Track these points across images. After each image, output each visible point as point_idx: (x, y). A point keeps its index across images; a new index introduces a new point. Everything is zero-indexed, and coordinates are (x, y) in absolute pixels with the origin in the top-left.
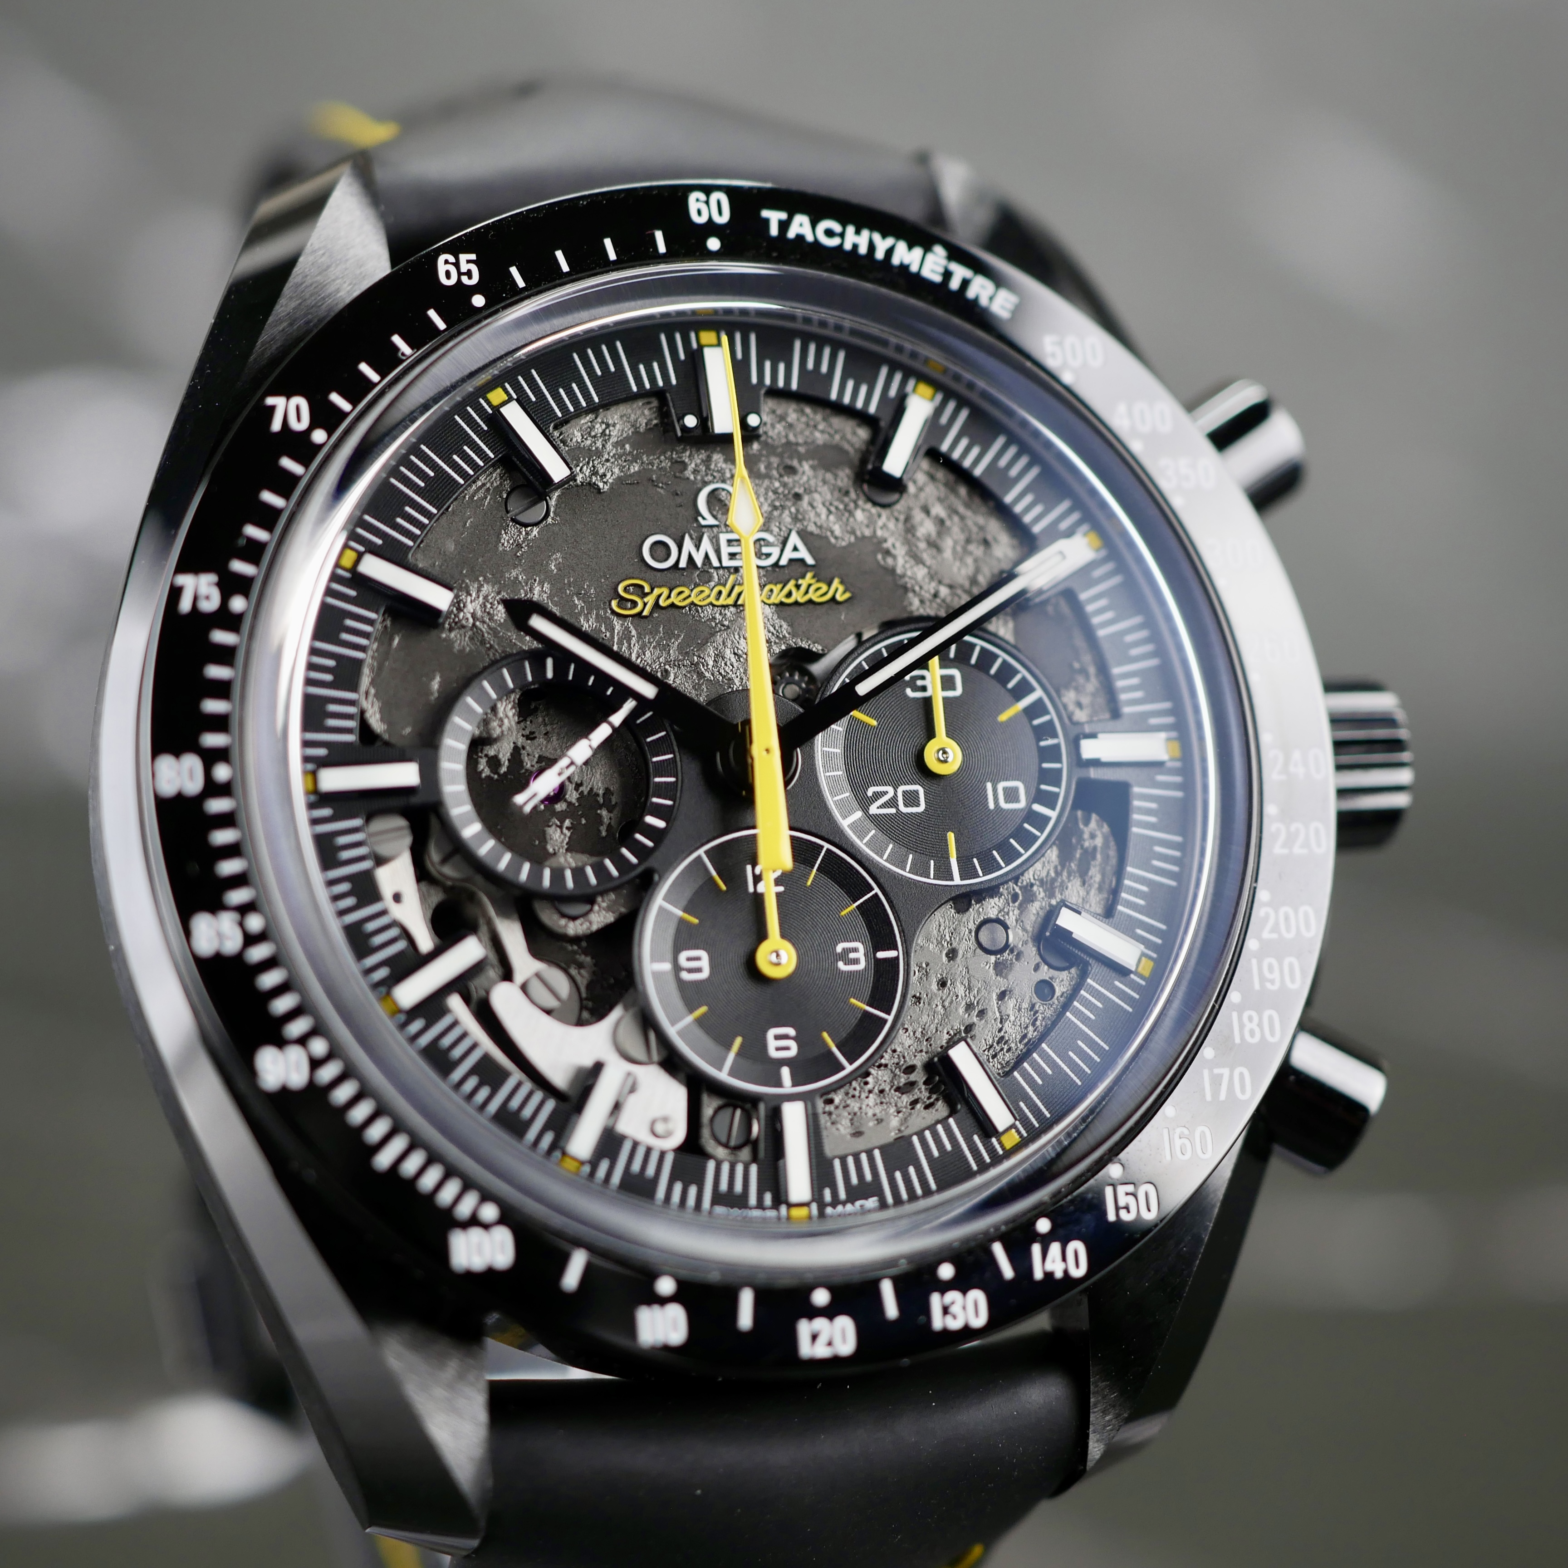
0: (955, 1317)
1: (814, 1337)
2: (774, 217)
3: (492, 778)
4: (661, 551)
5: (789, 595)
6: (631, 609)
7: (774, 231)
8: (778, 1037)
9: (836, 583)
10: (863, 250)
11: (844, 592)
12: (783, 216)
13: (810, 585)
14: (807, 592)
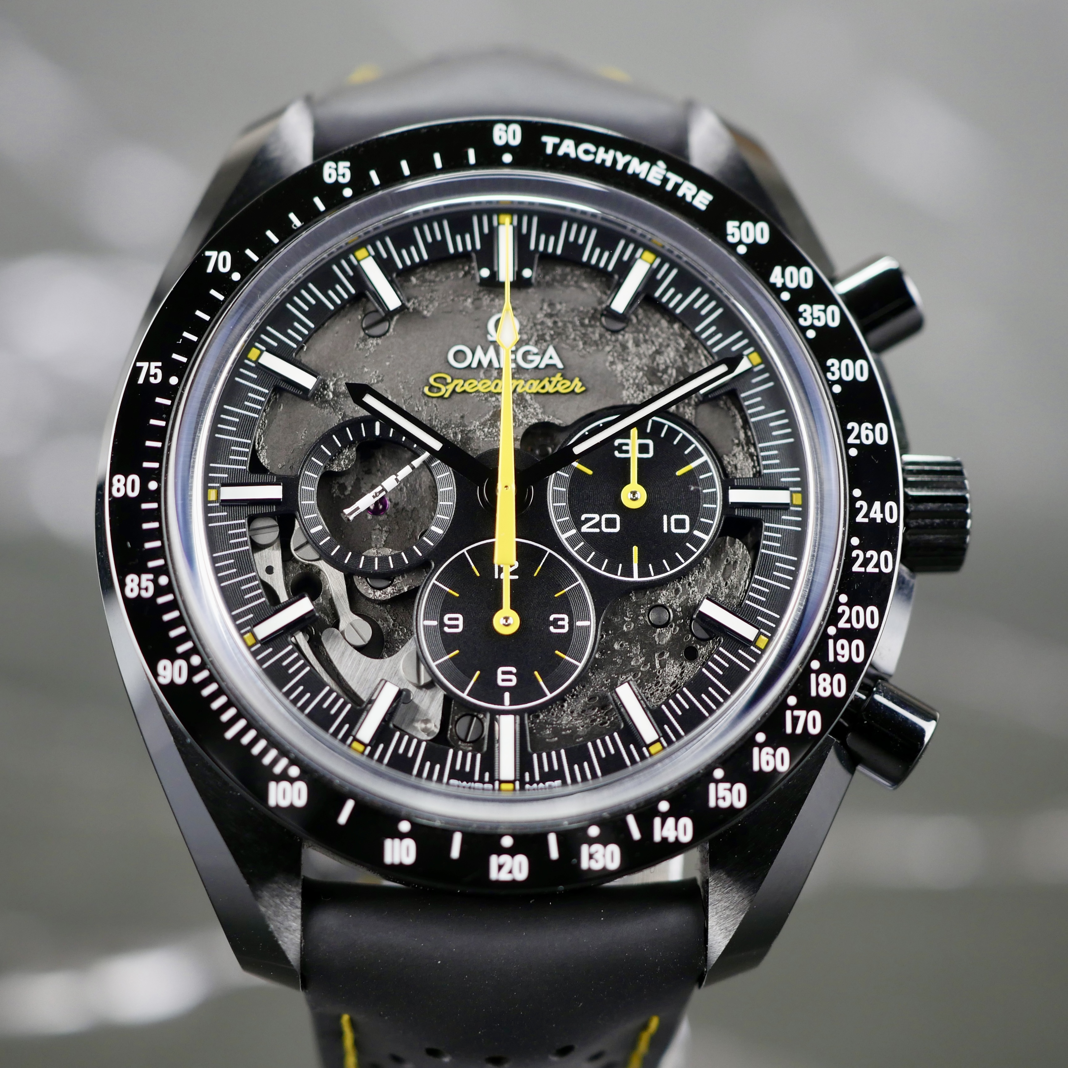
0: (597, 861)
1: (500, 867)
2: (550, 141)
3: (340, 497)
4: (460, 356)
5: (543, 387)
6: (437, 392)
7: (549, 150)
8: (504, 673)
9: (576, 381)
10: (608, 163)
11: (581, 387)
12: (557, 140)
13: (558, 382)
14: (555, 386)
